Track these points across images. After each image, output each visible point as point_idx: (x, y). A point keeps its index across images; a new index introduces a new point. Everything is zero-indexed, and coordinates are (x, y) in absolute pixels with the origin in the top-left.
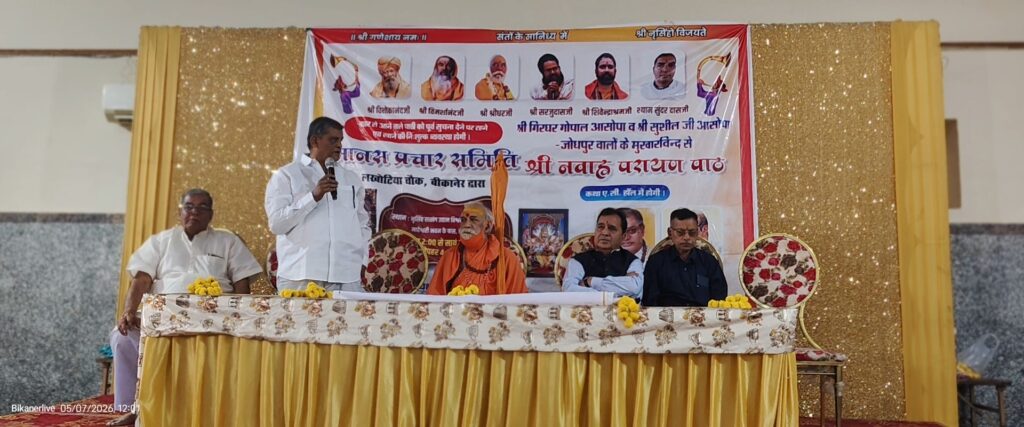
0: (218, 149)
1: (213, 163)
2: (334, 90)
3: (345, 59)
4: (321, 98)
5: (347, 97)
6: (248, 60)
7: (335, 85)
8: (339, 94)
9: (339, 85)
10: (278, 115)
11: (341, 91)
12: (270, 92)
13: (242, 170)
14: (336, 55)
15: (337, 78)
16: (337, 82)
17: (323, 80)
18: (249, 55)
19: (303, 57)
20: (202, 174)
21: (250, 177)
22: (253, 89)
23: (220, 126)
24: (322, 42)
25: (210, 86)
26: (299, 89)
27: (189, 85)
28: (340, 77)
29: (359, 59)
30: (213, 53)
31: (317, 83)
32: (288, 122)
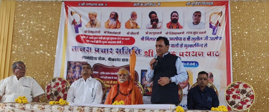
0: (28, 46)
1: (26, 51)
2: (72, 24)
3: (76, 13)
4: (67, 27)
5: (77, 27)
6: (40, 13)
7: (72, 22)
8: (74, 26)
9: (74, 22)
10: (51, 33)
11: (75, 25)
12: (48, 24)
13: (37, 54)
14: (73, 11)
15: (73, 20)
16: (73, 21)
17: (68, 21)
18: (40, 11)
19: (60, 12)
20: (22, 55)
21: (40, 57)
22: (42, 24)
23: (29, 37)
24: (68, 6)
25: (26, 22)
26: (59, 24)
27: (18, 22)
28: (74, 19)
29: (81, 13)
30: (27, 10)
31: (66, 22)
32: (54, 36)
